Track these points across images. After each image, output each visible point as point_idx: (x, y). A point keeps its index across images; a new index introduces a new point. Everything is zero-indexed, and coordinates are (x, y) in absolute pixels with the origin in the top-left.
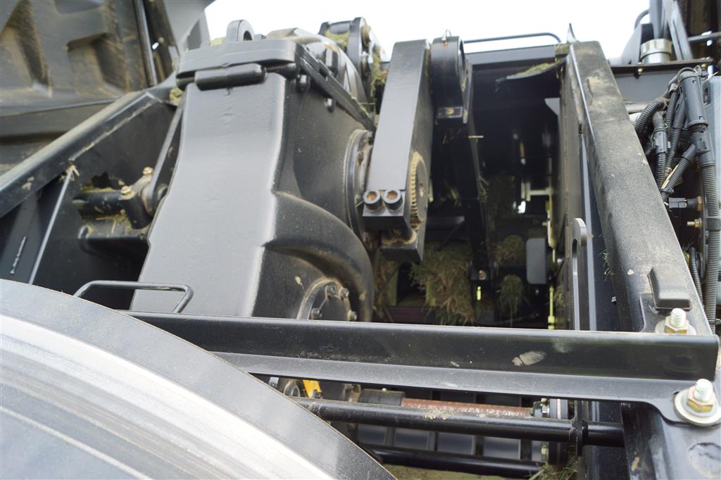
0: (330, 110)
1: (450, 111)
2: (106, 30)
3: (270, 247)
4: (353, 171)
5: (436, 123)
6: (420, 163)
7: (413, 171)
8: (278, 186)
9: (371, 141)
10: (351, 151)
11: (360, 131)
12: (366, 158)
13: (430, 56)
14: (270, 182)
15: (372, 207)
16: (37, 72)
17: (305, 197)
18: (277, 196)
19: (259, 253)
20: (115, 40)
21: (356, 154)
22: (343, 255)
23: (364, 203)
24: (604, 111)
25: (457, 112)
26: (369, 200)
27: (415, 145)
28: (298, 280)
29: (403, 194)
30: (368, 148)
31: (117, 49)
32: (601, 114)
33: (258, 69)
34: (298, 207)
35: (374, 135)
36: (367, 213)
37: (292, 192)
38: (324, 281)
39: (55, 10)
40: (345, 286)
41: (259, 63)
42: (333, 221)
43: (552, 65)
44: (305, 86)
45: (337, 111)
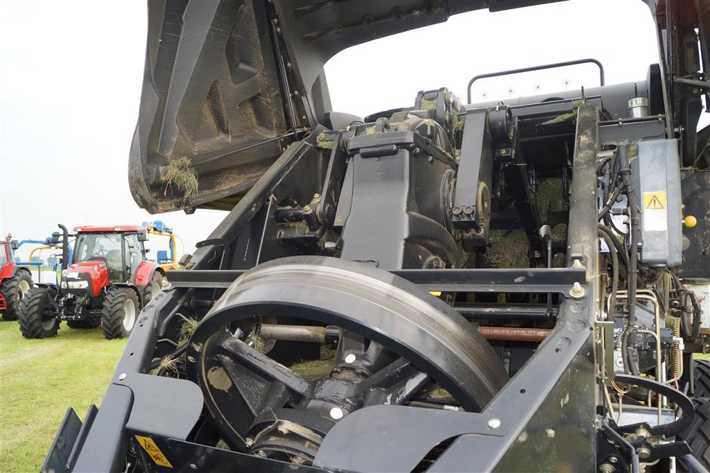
0: (432, 162)
1: (503, 152)
2: (260, 91)
3: (407, 240)
4: (446, 195)
5: (495, 159)
6: (484, 188)
7: (480, 194)
8: (408, 210)
9: (455, 176)
10: (444, 184)
11: (449, 170)
12: (452, 187)
13: (489, 120)
14: (404, 207)
15: (457, 216)
16: (222, 126)
17: (420, 214)
18: (409, 214)
19: (402, 242)
20: (266, 97)
21: (447, 186)
22: (443, 243)
23: (452, 214)
24: (582, 161)
25: (507, 152)
26: (456, 212)
27: (481, 178)
28: (420, 257)
29: (475, 208)
30: (453, 180)
31: (267, 102)
32: (580, 163)
33: (395, 147)
34: (419, 219)
35: (457, 172)
36: (454, 219)
37: (415, 211)
38: (432, 257)
39: (231, 84)
40: (443, 260)
41: (395, 144)
42: (436, 225)
43: (571, 115)
44: (419, 153)
45: (436, 162)
